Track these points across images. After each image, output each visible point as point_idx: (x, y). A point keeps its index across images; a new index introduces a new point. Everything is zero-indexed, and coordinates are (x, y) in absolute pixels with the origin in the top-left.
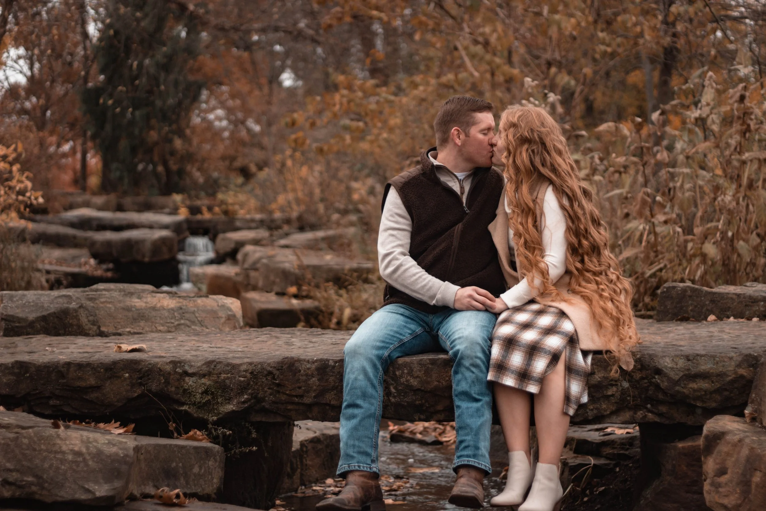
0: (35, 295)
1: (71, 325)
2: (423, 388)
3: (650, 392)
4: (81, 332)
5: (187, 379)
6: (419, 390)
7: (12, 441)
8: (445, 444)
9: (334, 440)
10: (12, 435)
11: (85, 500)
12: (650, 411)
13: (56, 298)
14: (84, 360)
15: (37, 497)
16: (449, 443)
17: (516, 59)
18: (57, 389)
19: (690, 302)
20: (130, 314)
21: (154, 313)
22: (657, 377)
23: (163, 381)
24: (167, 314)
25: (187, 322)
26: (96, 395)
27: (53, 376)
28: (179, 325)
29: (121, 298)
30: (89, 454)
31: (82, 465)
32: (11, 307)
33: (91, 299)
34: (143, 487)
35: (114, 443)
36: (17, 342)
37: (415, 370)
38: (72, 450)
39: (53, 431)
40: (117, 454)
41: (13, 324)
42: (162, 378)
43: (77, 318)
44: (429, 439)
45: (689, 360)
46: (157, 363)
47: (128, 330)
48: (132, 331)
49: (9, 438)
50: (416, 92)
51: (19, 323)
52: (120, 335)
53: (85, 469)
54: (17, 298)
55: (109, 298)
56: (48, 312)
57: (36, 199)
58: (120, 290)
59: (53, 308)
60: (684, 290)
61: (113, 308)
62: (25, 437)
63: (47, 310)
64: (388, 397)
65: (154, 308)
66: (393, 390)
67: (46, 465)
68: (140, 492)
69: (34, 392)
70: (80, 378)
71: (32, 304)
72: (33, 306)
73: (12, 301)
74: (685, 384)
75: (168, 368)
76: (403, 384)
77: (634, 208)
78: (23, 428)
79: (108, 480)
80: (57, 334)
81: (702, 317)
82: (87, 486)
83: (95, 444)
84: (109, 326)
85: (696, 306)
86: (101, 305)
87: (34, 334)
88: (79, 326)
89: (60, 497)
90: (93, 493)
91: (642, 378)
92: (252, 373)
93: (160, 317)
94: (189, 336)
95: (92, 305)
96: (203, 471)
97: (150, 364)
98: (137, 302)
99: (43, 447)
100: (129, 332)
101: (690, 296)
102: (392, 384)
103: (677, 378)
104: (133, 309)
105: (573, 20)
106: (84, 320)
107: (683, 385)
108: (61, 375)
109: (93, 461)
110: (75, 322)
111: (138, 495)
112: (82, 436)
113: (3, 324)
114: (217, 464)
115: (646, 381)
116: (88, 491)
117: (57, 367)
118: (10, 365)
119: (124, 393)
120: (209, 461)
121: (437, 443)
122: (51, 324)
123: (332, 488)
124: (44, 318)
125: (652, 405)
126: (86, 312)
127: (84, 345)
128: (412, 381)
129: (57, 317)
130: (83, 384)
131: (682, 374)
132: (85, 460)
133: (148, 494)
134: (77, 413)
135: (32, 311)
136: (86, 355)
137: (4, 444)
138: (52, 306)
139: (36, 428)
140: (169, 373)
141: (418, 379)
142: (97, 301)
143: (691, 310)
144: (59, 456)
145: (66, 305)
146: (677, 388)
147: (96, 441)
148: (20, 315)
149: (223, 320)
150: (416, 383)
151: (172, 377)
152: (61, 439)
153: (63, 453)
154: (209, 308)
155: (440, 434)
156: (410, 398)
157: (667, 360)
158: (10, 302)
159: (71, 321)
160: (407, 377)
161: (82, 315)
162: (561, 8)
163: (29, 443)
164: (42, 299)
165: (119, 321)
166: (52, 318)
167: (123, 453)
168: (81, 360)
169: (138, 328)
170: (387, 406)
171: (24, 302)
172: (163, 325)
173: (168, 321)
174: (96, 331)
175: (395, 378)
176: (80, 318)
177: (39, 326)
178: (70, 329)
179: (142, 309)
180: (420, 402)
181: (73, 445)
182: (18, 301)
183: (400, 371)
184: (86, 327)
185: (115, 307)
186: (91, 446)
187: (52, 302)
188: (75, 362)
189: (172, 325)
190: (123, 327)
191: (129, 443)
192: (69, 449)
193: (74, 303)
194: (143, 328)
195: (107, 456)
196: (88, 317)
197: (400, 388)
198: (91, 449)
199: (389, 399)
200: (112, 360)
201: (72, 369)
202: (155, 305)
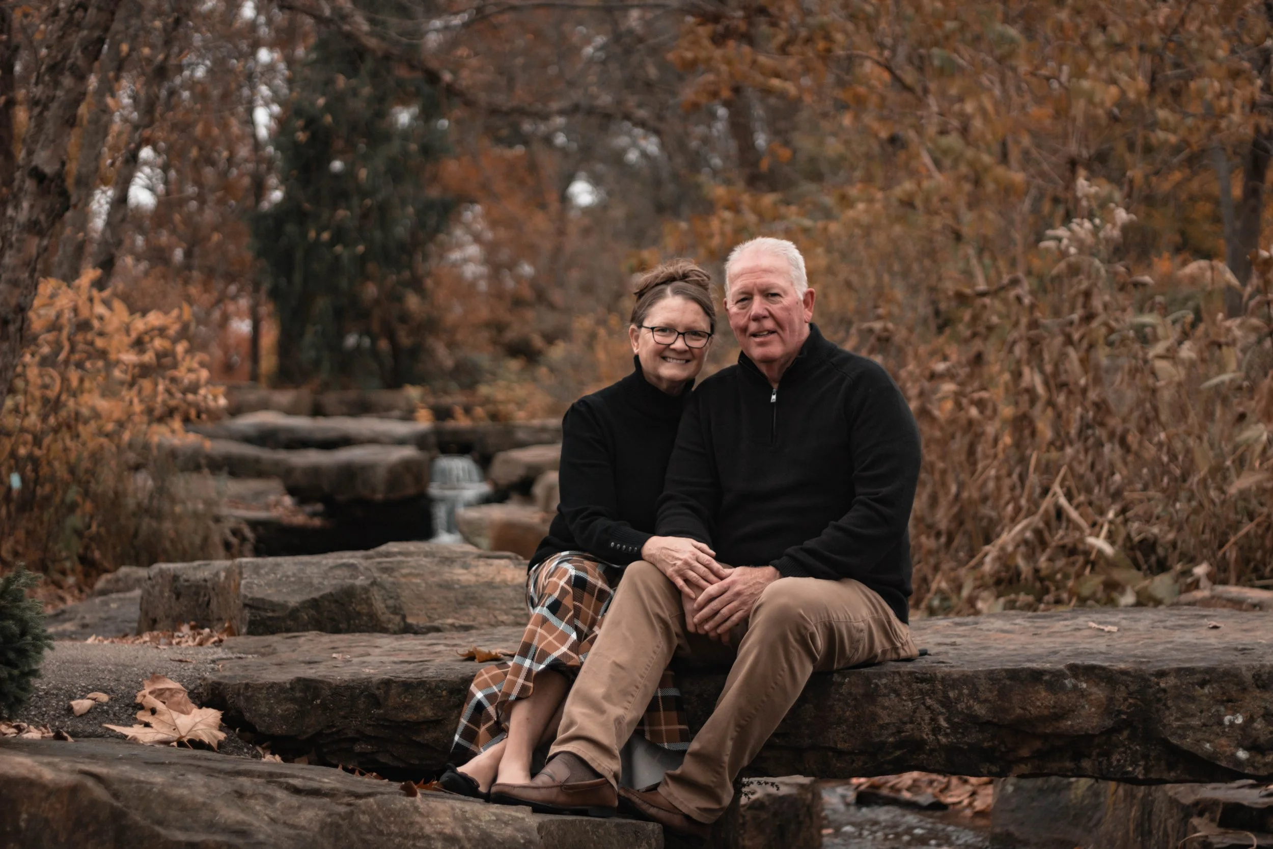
0: (295, 564)
1: (359, 614)
2: (995, 720)
4: (375, 626)
6: (988, 723)
7: (344, 819)
8: (951, 807)
10: (342, 809)
13: (332, 568)
14: (411, 675)
16: (959, 807)
17: (1015, 155)
18: (369, 725)
20: (451, 595)
21: (490, 593)
24: (512, 594)
26: (434, 735)
27: (361, 704)
29: (435, 568)
30: (469, 840)
32: (259, 586)
33: (385, 570)
35: (505, 819)
36: (275, 645)
37: (981, 688)
38: (440, 833)
39: (406, 801)
40: (514, 840)
41: (263, 614)
43: (368, 602)
44: (925, 799)
47: (450, 621)
48: (457, 623)
49: (339, 814)
50: (851, 213)
51: (273, 611)
52: (437, 630)
54: (266, 570)
55: (415, 568)
56: (321, 593)
57: (215, 398)
58: (426, 555)
59: (329, 586)
61: (424, 585)
62: (364, 813)
63: (318, 589)
64: (934, 735)
65: (490, 585)
66: (944, 724)
69: (329, 731)
70: (407, 707)
71: (292, 579)
72: (294, 582)
73: (258, 574)
76: (962, 712)
77: (1254, 405)
78: (358, 796)
80: (336, 631)
83: (476, 822)
84: (418, 615)
86: (403, 580)
87: (298, 631)
88: (372, 616)
93: (501, 599)
95: (391, 579)
98: (461, 575)
99: (393, 828)
100: (452, 625)
102: (942, 713)
104: (456, 586)
105: (1113, 90)
106: (379, 605)
108: (376, 702)
110: (364, 609)
112: (453, 809)
113: (247, 613)
117: (367, 688)
118: (288, 686)
120: (640, 847)
121: (938, 806)
122: (325, 614)
124: (314, 604)
126: (383, 592)
127: (394, 649)
129: (336, 601)
130: (412, 716)
134: (401, 765)
135: (294, 591)
136: (409, 666)
137: (331, 824)
138: (326, 582)
139: (379, 797)
141: (988, 705)
142: (396, 574)
144: (421, 843)
145: (349, 581)
147: (477, 817)
148: (275, 599)
150: (984, 712)
152: (421, 815)
153: (427, 838)
155: (942, 791)
156: (973, 737)
158: (255, 576)
159: (358, 608)
160: (968, 701)
161: (377, 597)
162: (1091, 69)
163: (372, 821)
164: (309, 570)
165: (434, 606)
166: (326, 603)
167: (523, 838)
168: (407, 675)
169: (466, 618)
170: (932, 751)
171: (279, 576)
172: (507, 613)
173: (515, 606)
174: (399, 624)
175: (946, 703)
176: (374, 602)
177: (306, 617)
178: (357, 621)
179: (470, 586)
180: (990, 744)
181: (440, 823)
182: (267, 574)
183: (956, 692)
184: (383, 618)
185: (426, 583)
186: (470, 825)
187: (325, 576)
188: (397, 679)
189: (522, 612)
190: (441, 617)
191: (527, 820)
192: (435, 832)
193: (361, 578)
194: (474, 619)
195: (498, 843)
196: (385, 600)
197: (956, 720)
198: (472, 831)
199: (938, 739)
200: (460, 676)
201: (393, 691)
202: (493, 578)
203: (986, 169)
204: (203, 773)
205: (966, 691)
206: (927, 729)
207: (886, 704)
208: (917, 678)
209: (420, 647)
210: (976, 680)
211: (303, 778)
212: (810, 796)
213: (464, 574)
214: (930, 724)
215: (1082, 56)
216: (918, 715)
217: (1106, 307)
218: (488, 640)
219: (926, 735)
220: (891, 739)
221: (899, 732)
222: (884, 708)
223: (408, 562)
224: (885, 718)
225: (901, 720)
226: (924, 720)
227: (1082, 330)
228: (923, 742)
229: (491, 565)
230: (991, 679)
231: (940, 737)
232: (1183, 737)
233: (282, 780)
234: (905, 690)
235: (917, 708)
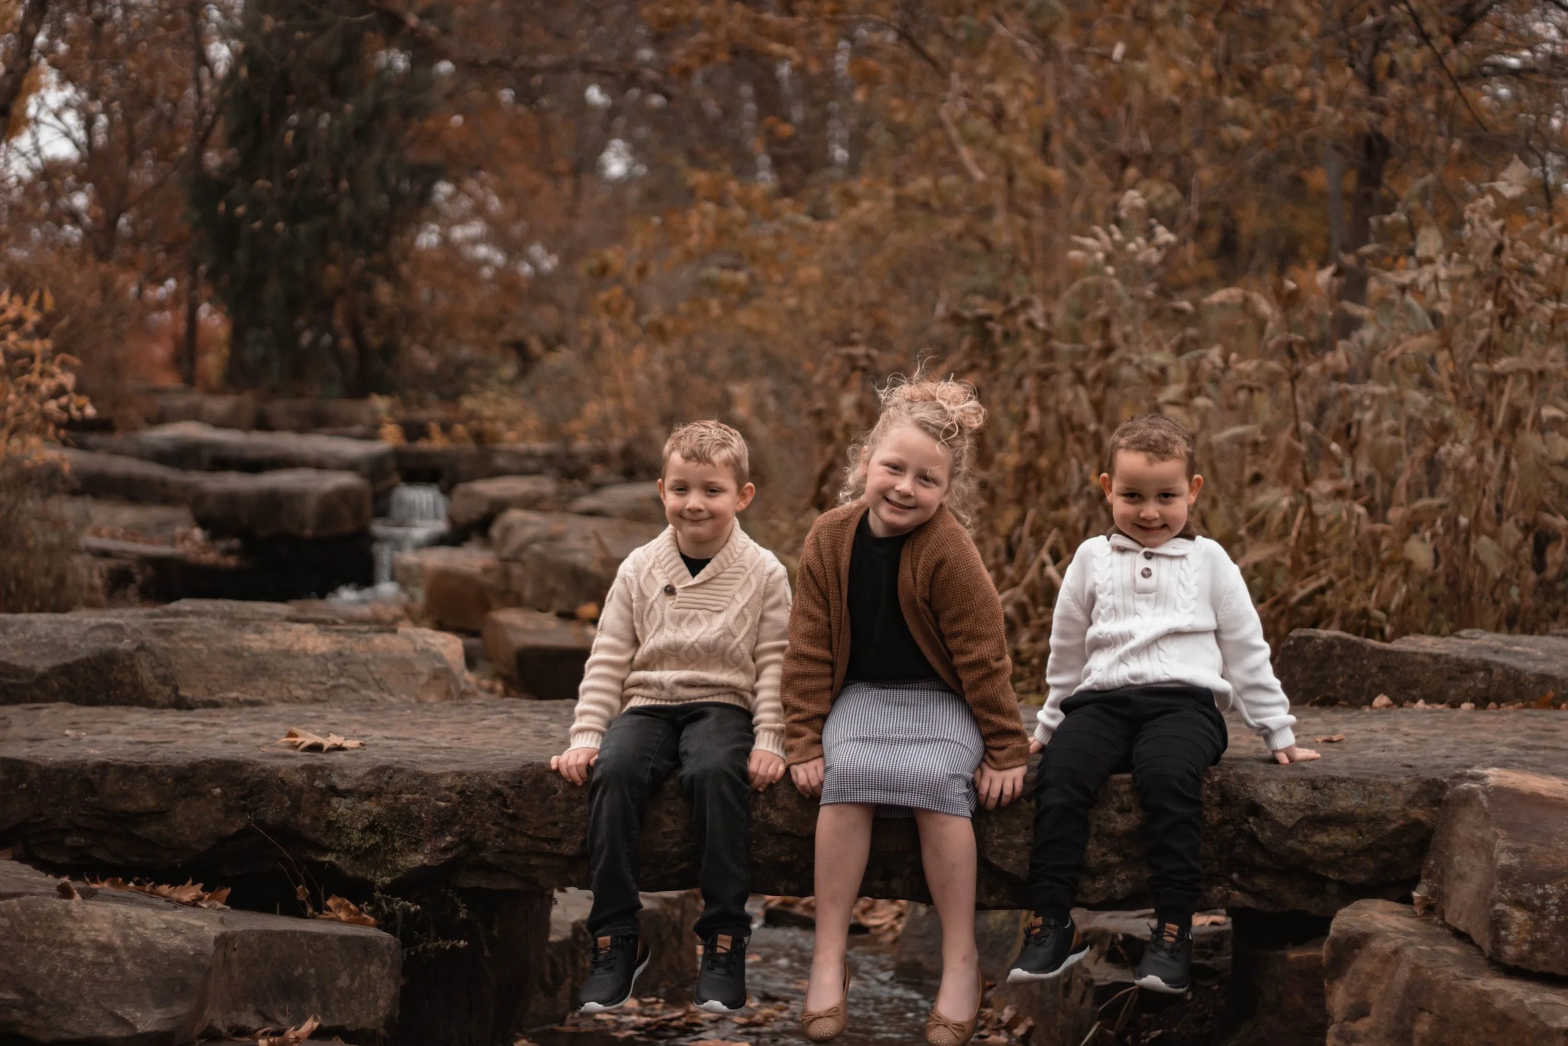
0: (50, 622)
1: (121, 684)
3: (1238, 850)
4: (140, 698)
5: (335, 801)
8: (873, 931)
11: (114, 1039)
12: (1235, 886)
13: (94, 629)
14: (134, 759)
15: (23, 1030)
18: (81, 815)
19: (1340, 669)
20: (239, 664)
21: (286, 663)
22: (1251, 820)
23: (288, 804)
24: (311, 665)
25: (353, 683)
26: (156, 829)
27: (74, 790)
28: (335, 687)
29: (223, 632)
30: (128, 949)
31: (112, 970)
32: (3, 647)
33: (161, 633)
34: (234, 1014)
35: (178, 927)
36: (10, 717)
38: (93, 941)
39: (58, 903)
40: (181, 951)
41: (6, 681)
42: (286, 798)
43: (132, 669)
45: (1315, 788)
46: (278, 769)
47: (234, 695)
48: (242, 697)
50: (853, 213)
51: (17, 677)
52: (216, 705)
53: (119, 978)
54: (15, 628)
55: (198, 631)
56: (76, 658)
58: (224, 615)
59: (85, 649)
60: (1329, 644)
61: (206, 652)
62: (3, 915)
63: (73, 653)
65: (287, 653)
67: (43, 970)
68: (227, 1023)
69: (36, 820)
70: (125, 795)
71: (44, 640)
72: (45, 644)
74: (1306, 836)
75: (299, 779)
77: (1270, 465)
79: (162, 1001)
80: (92, 702)
81: (1364, 698)
82: (119, 1013)
83: (140, 930)
84: (196, 687)
85: (1351, 677)
86: (183, 645)
87: (46, 701)
88: (137, 686)
89: (67, 1032)
90: (132, 1026)
91: (1224, 822)
92: (461, 793)
93: (299, 671)
94: (350, 712)
95: (164, 644)
96: (357, 984)
97: (264, 770)
98: (254, 641)
99: (37, 934)
100: (236, 700)
101: (1341, 658)
103: (1290, 822)
104: (246, 654)
105: (1174, 74)
106: (146, 674)
107: (1301, 838)
108: (90, 787)
109: (135, 963)
110: (128, 678)
111: (224, 1031)
112: (115, 914)
114: (386, 971)
115: (1230, 827)
116: (122, 1021)
117: (81, 771)
119: (212, 826)
120: (370, 964)
122: (80, 682)
124: (66, 670)
125: (1241, 875)
126: (152, 658)
127: (141, 727)
128: (773, 816)
129: (93, 668)
130: (132, 807)
131: (1300, 815)
132: (117, 959)
133: (244, 1027)
134: (121, 862)
135: (44, 655)
136: (141, 748)
138: (83, 645)
140: (300, 790)
142: (175, 637)
143: (1342, 685)
144: (68, 952)
145: (111, 645)
146: (1290, 843)
147: (142, 924)
148: (20, 663)
149: (423, 679)
151: (305, 796)
152: (74, 919)
153: (77, 946)
154: (396, 654)
156: (769, 850)
157: (1273, 786)
158: (1, 635)
159: (120, 677)
160: (764, 808)
161: (143, 664)
162: (1150, 48)
163: (12, 925)
164: (65, 631)
165: (216, 676)
166: (82, 670)
167: (193, 949)
168: (128, 759)
169: (253, 692)
171: (28, 636)
172: (303, 687)
173: (315, 680)
174: (169, 697)
176: (139, 669)
177: (56, 685)
178: (118, 692)
179: (262, 654)
180: (788, 858)
181: (96, 930)
182: (16, 633)
184: (151, 689)
185: (210, 650)
186: (132, 933)
187: (83, 638)
188: (116, 763)
189: (322, 687)
190: (224, 689)
191: (206, 929)
192: (88, 940)
193: (127, 641)
194: (263, 694)
195: (162, 954)
196: (153, 668)
198: (132, 939)
200: (189, 761)
201: (110, 776)
202: (291, 646)
203: (1022, 162)
207: (673, 809)
209: (172, 726)
212: (678, 912)
213: (257, 640)
215: (1139, 32)
217: (1126, 338)
218: (257, 720)
220: (675, 850)
221: (684, 841)
222: (671, 813)
223: (190, 624)
224: (670, 824)
227: (1099, 365)
229: (290, 630)
232: (1004, 857)
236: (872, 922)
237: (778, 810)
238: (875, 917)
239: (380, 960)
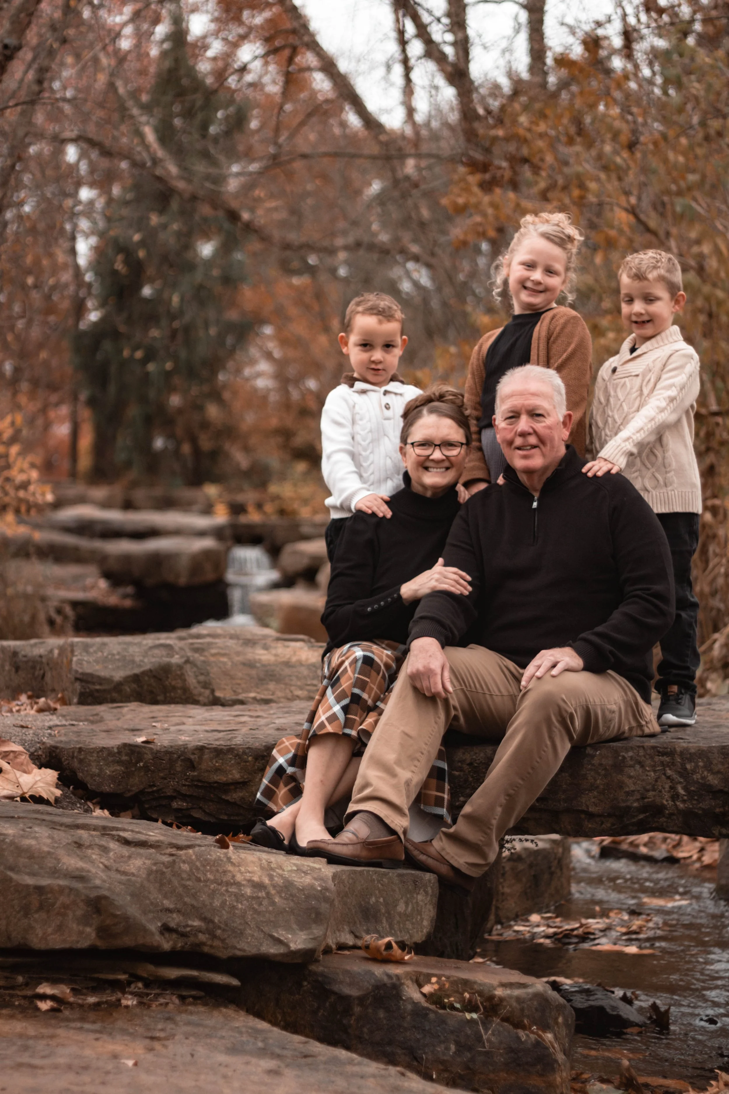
0: (119, 644)
1: (174, 688)
4: (188, 698)
6: (721, 791)
7: (167, 868)
8: (682, 861)
9: (540, 858)
10: (166, 859)
11: (275, 955)
13: (151, 648)
14: (222, 742)
15: (206, 949)
16: (688, 861)
18: (184, 785)
20: (254, 672)
21: (287, 671)
24: (305, 672)
26: (241, 794)
27: (179, 767)
29: (240, 649)
30: (274, 887)
31: (265, 902)
32: (88, 662)
33: (196, 650)
34: (338, 934)
35: (305, 869)
36: (102, 714)
37: (715, 762)
38: (249, 881)
39: (221, 853)
40: (312, 887)
41: (92, 687)
43: (182, 677)
44: (660, 853)
47: (252, 695)
48: (259, 696)
49: (163, 863)
51: (100, 684)
52: (242, 702)
53: (271, 908)
54: (95, 648)
55: (222, 648)
56: (142, 669)
57: (43, 494)
59: (148, 663)
61: (230, 664)
62: (184, 862)
63: (140, 666)
64: (673, 801)
65: (287, 664)
66: (682, 792)
67: (217, 903)
68: (334, 941)
69: (150, 790)
70: (217, 770)
71: (117, 657)
72: (119, 660)
73: (87, 652)
76: (697, 782)
78: (179, 848)
79: (303, 926)
80: (155, 702)
82: (276, 935)
83: (280, 872)
84: (225, 689)
86: (212, 659)
87: (122, 702)
88: (185, 690)
89: (240, 950)
90: (287, 945)
92: (470, 764)
93: (297, 677)
95: (202, 658)
96: (410, 909)
99: (209, 876)
100: (254, 699)
102: (680, 783)
104: (258, 665)
106: (192, 681)
108: (191, 765)
109: (281, 897)
110: (179, 683)
111: (334, 947)
112: (260, 860)
113: (78, 686)
114: (429, 899)
116: (279, 941)
117: (183, 753)
118: (116, 750)
120: (418, 894)
121: (671, 861)
122: (145, 687)
123: (542, 929)
124: (136, 678)
126: (195, 669)
127: (206, 719)
128: (710, 778)
129: (155, 677)
130: (221, 778)
132: (268, 894)
133: (343, 944)
134: (212, 820)
135: (118, 668)
136: (220, 735)
137: (157, 871)
138: (146, 660)
139: (197, 849)
141: (719, 776)
142: (206, 653)
144: (233, 889)
145: (166, 660)
147: (281, 868)
148: (103, 674)
150: (717, 782)
152: (233, 864)
153: (238, 884)
155: (675, 847)
156: (707, 804)
158: (84, 654)
159: (173, 683)
160: (703, 772)
161: (190, 673)
163: (191, 870)
164: (131, 650)
165: (239, 681)
166: (146, 678)
167: (320, 885)
168: (218, 743)
169: (266, 692)
170: (671, 814)
171: (105, 654)
172: (301, 688)
173: (309, 683)
174: (208, 697)
175: (684, 773)
176: (187, 678)
177: (128, 690)
178: (172, 694)
179: (269, 665)
180: (722, 810)
181: (249, 872)
182: (95, 652)
183: (693, 764)
184: (195, 692)
185: (232, 662)
186: (275, 874)
187: (145, 654)
188: (210, 746)
189: (315, 688)
190: (245, 691)
191: (323, 870)
192: (245, 880)
193: (177, 656)
194: (273, 694)
195: (298, 889)
196: (197, 676)
197: (693, 788)
198: (276, 879)
199: (676, 805)
200: (264, 744)
201: (206, 757)
202: (289, 658)
204: (46, 826)
205: (701, 764)
206: (667, 795)
207: (632, 774)
208: (659, 752)
209: (227, 718)
210: (710, 754)
211: (132, 831)
213: (264, 655)
214: (669, 792)
216: (659, 783)
218: (287, 713)
219: (667, 801)
220: (635, 805)
221: (643, 798)
222: (630, 777)
223: (216, 643)
224: (631, 786)
225: (644, 788)
226: (664, 788)
228: (663, 807)
229: (288, 647)
230: (723, 754)
231: (678, 803)
233: (114, 833)
234: (649, 762)
235: (659, 778)
236: (681, 855)
237: (713, 773)
238: (682, 852)
239: (424, 891)
